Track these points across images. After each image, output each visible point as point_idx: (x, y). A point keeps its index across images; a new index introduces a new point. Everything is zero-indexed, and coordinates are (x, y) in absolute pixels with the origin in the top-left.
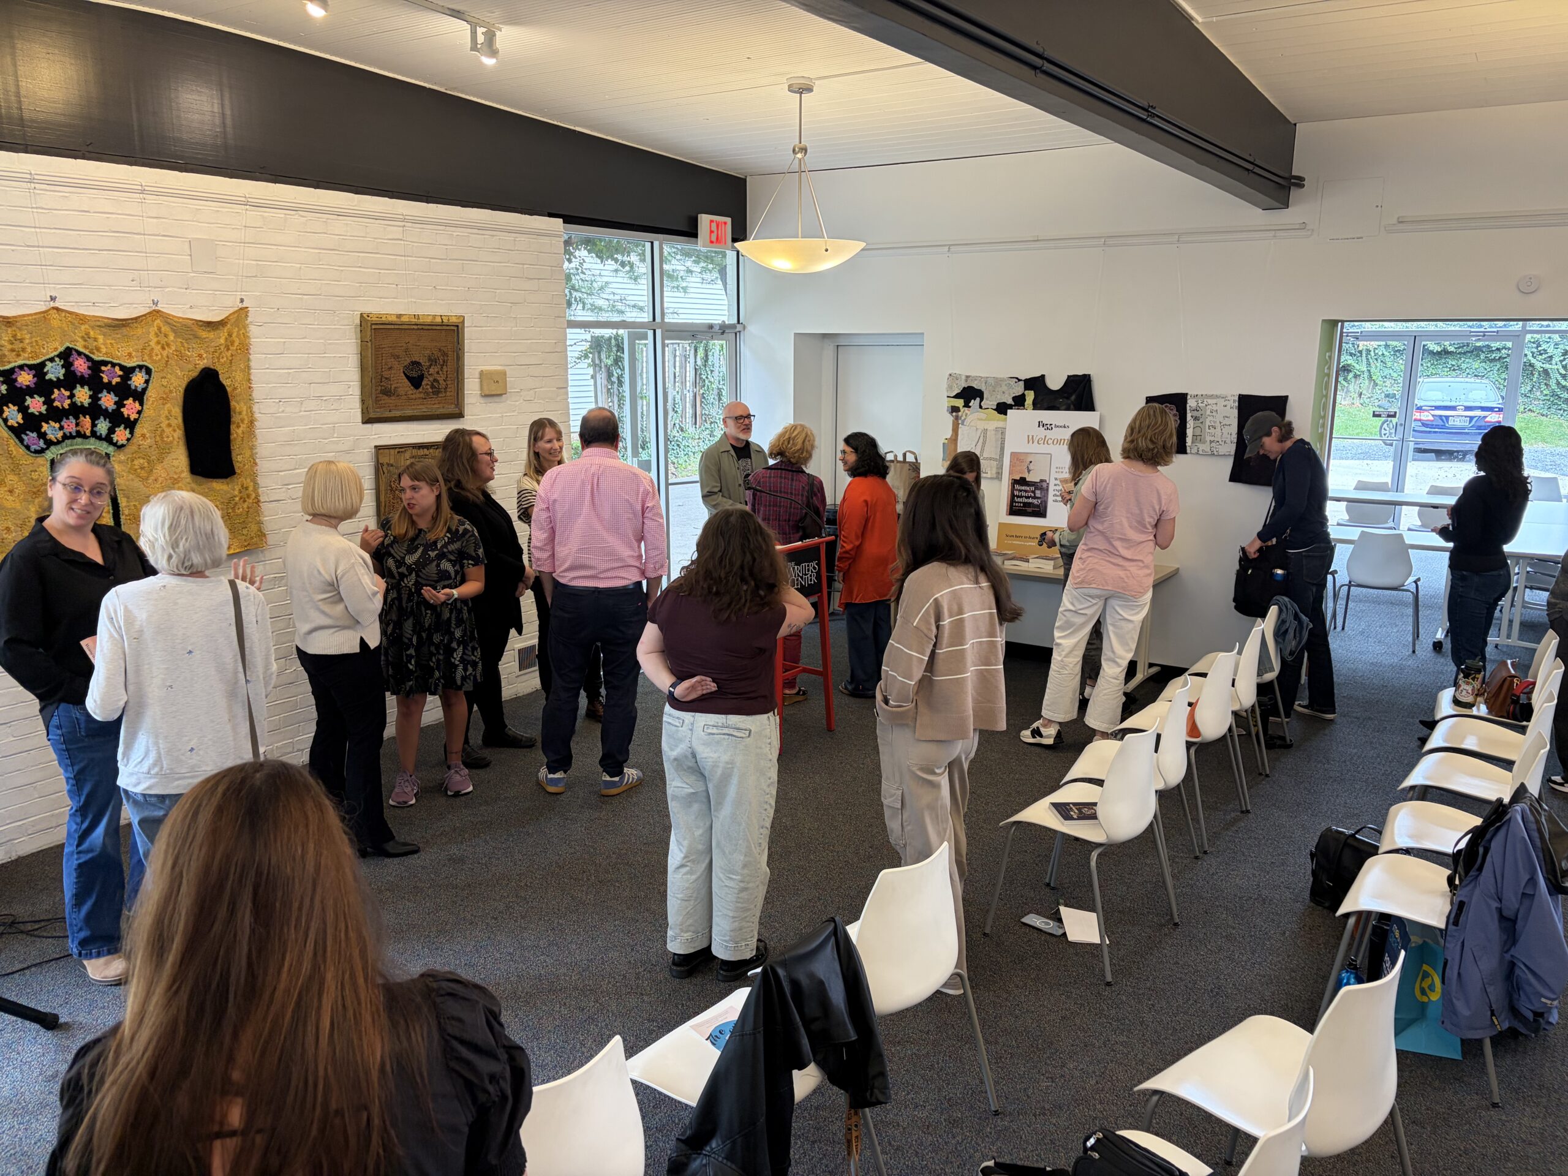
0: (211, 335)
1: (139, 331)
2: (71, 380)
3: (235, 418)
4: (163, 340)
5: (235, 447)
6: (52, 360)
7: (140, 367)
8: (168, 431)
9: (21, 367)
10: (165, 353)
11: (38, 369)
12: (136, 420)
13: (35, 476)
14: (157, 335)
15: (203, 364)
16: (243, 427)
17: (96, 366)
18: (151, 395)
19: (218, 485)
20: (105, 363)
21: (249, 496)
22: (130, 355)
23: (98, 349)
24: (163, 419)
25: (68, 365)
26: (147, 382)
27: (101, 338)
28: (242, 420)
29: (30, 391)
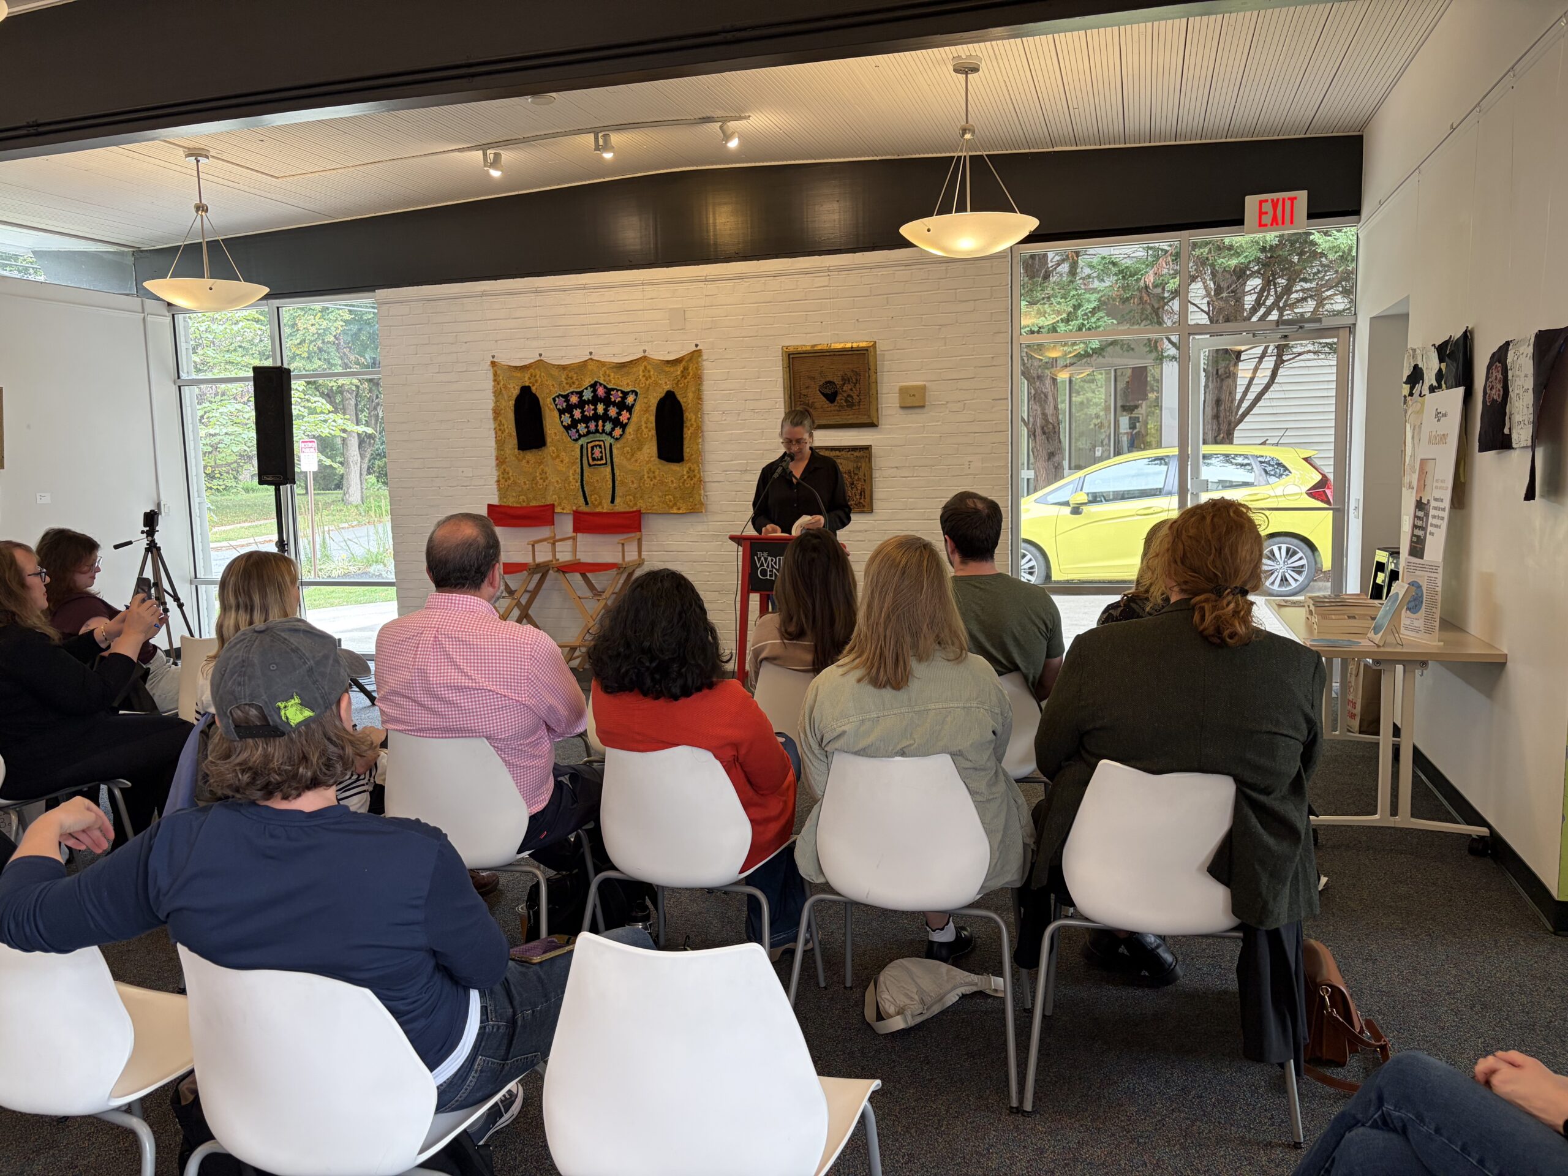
0: (672, 369)
1: (635, 369)
2: (595, 400)
3: (687, 424)
4: (647, 375)
5: (686, 443)
6: (586, 389)
7: (633, 391)
8: (645, 431)
9: (572, 393)
10: (648, 382)
11: (580, 394)
12: (626, 424)
13: (573, 454)
14: (643, 371)
15: (667, 388)
16: (692, 429)
17: (608, 391)
18: (637, 408)
19: (675, 467)
20: (613, 389)
21: (695, 476)
22: (628, 384)
23: (610, 381)
24: (643, 423)
25: (595, 391)
26: (635, 400)
27: (612, 375)
28: (692, 425)
29: (575, 406)
